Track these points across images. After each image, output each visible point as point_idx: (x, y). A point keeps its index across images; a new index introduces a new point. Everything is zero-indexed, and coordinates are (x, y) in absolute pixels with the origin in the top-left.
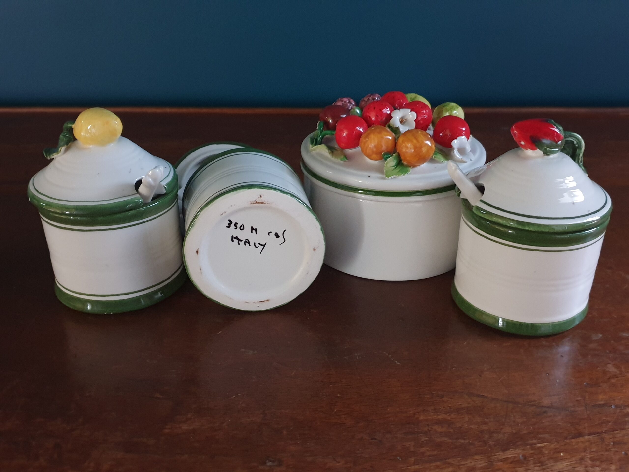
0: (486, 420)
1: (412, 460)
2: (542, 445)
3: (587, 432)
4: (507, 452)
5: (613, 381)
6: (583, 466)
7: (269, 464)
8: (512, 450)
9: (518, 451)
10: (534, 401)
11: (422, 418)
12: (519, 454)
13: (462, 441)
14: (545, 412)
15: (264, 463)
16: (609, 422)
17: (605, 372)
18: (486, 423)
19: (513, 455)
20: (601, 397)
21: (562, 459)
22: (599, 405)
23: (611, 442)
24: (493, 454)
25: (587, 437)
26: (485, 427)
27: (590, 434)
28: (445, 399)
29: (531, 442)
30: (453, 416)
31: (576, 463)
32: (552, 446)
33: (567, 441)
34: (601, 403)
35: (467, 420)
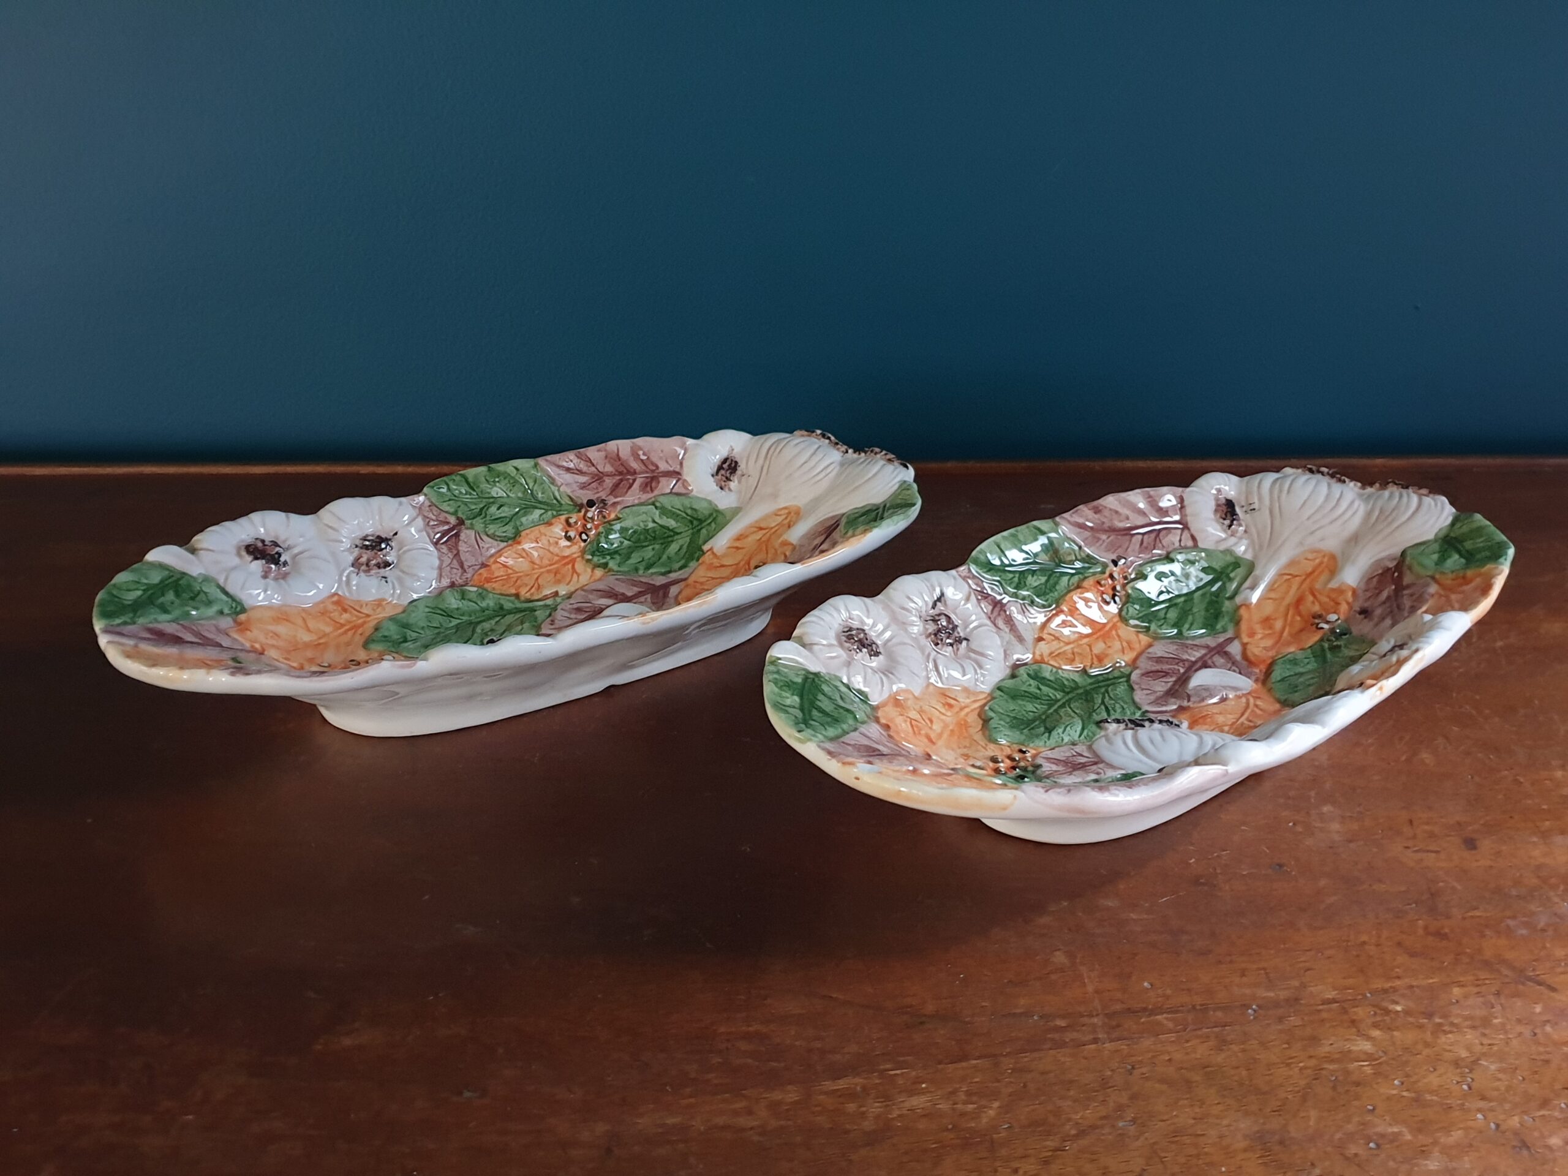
0: (823, 1034)
1: (688, 1090)
2: (898, 1072)
3: (977, 1054)
4: (839, 1081)
5: (1053, 977)
6: (951, 1102)
7: (467, 1094)
8: (848, 1079)
9: (858, 1080)
10: (911, 1006)
11: (722, 1029)
12: (856, 1085)
13: (774, 1064)
14: (922, 1023)
15: (460, 1093)
16: (1019, 1039)
17: (1046, 963)
18: (821, 1039)
19: (847, 1086)
20: (1022, 1002)
21: (923, 1092)
22: (1014, 1013)
23: (1009, 1069)
24: (817, 1084)
25: (974, 1062)
26: (818, 1045)
27: (979, 1058)
28: (769, 1001)
29: (882, 1067)
30: (772, 1026)
31: (940, 1099)
32: (914, 1073)
33: (940, 1067)
34: (1018, 1011)
35: (793, 1033)
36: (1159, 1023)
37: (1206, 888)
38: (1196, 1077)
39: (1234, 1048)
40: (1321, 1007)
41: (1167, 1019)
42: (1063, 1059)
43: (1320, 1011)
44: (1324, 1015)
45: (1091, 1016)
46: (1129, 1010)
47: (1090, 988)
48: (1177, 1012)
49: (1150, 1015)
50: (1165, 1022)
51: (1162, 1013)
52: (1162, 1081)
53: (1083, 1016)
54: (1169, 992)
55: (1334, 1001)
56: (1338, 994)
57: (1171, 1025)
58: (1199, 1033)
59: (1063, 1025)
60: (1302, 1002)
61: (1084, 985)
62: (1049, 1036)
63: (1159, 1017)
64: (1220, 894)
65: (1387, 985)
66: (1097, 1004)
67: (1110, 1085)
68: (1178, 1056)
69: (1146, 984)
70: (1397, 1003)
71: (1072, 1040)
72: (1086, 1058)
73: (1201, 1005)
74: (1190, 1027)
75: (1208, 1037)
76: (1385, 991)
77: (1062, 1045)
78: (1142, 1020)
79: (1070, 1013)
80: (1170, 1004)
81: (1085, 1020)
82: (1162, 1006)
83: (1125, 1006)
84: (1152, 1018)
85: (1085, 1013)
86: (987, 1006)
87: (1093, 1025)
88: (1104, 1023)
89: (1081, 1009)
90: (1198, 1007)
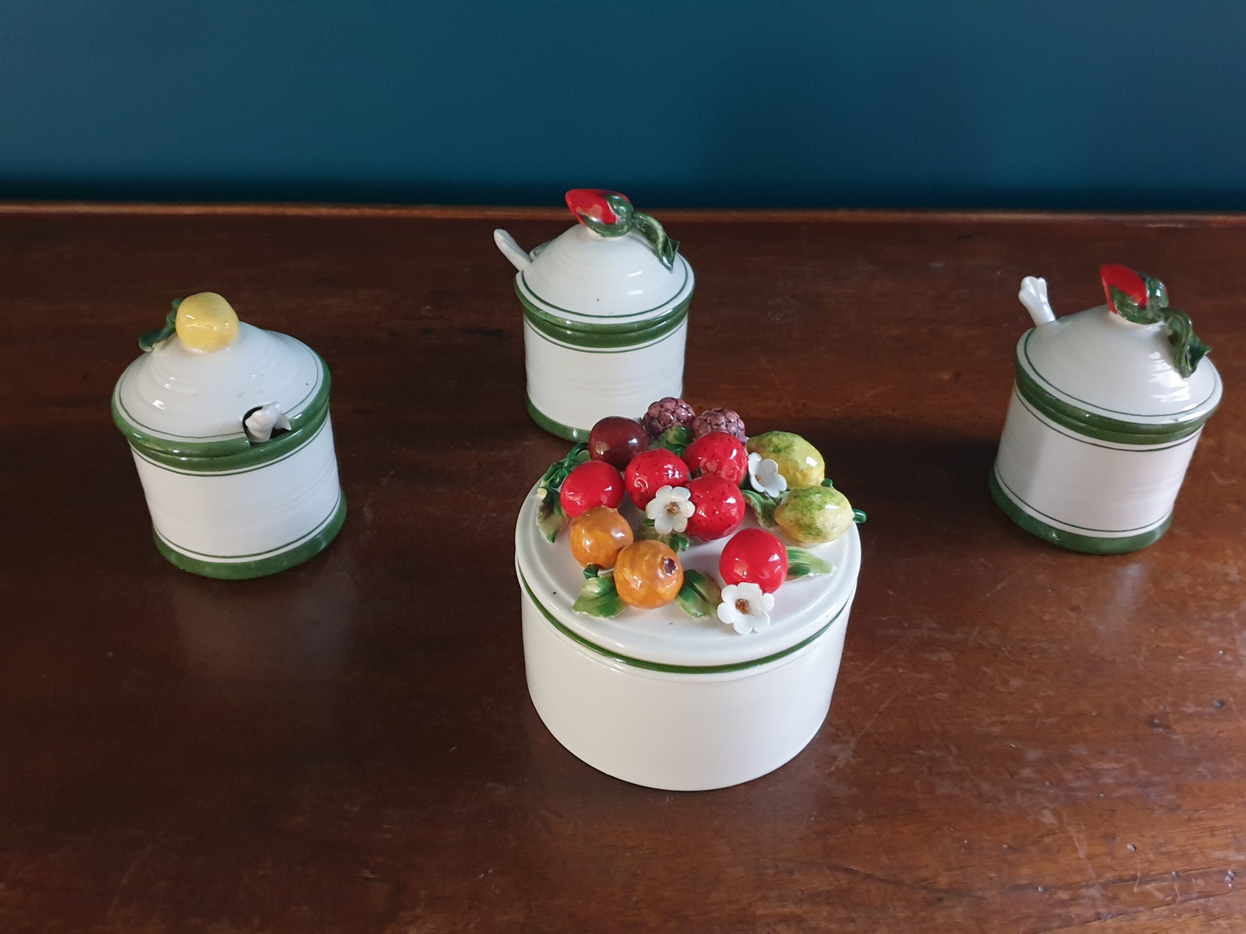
0: (853, 915)
5: (1047, 840)
10: (926, 879)
11: (760, 912)
14: (940, 899)
16: (1029, 916)
17: (1037, 824)
18: (853, 921)
20: (1025, 871)
22: (1020, 885)
26: (850, 928)
28: (796, 876)
30: (806, 907)
34: (1023, 882)
35: (825, 913)
36: (1149, 895)
37: (1161, 730)
39: (1223, 923)
41: (1158, 889)
45: (1088, 886)
46: (1121, 879)
47: (1082, 854)
48: (1164, 880)
49: (1140, 883)
50: (1156, 893)
51: (1149, 882)
53: (1081, 887)
54: (1151, 856)
57: (1160, 896)
58: (1187, 905)
59: (1067, 898)
61: (1075, 850)
62: (1056, 912)
63: (1148, 887)
64: (1175, 737)
66: (1091, 872)
69: (1129, 847)
71: (1078, 916)
73: (1185, 871)
74: (1179, 898)
75: (1197, 910)
78: (1135, 890)
79: (1071, 884)
80: (1154, 871)
81: (1084, 891)
82: (1149, 872)
83: (1116, 874)
84: (1143, 887)
85: (1082, 884)
86: (994, 877)
87: (1092, 897)
88: (1102, 895)
89: (1078, 878)
90: (1180, 874)
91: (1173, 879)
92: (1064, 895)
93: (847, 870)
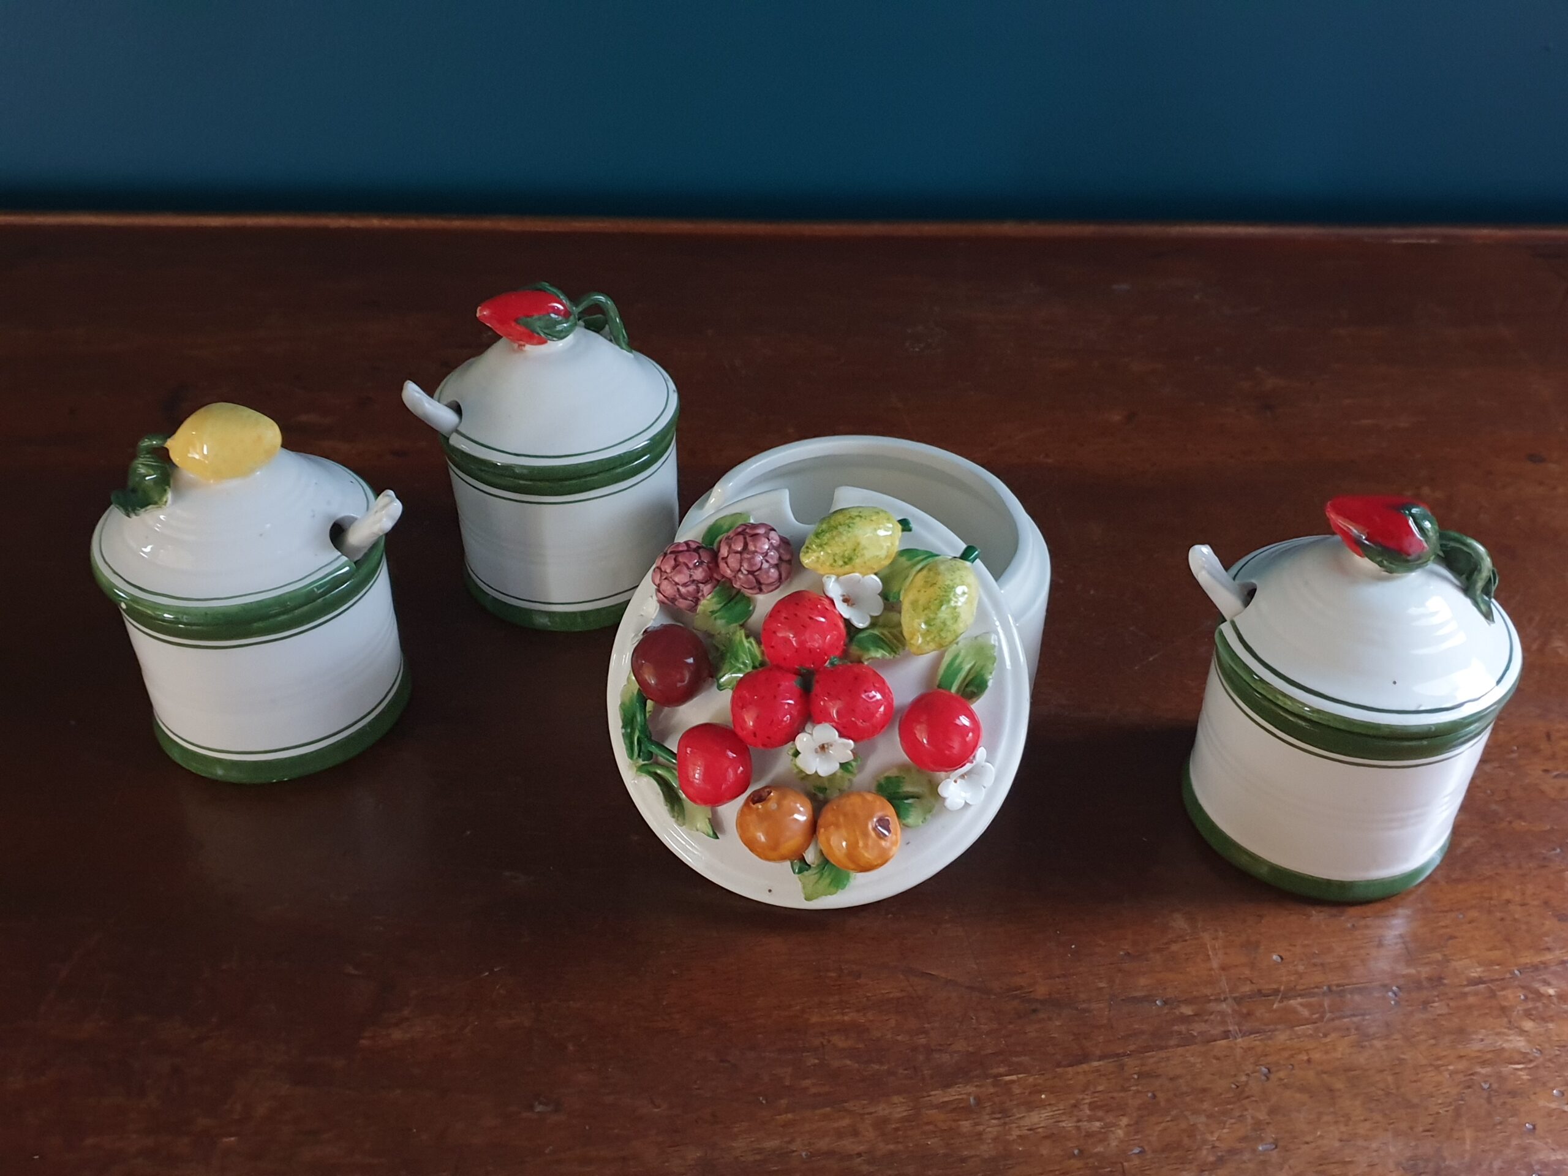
0: (926, 1025)
1: (784, 1102)
2: (1014, 1077)
3: (1098, 1052)
4: (949, 1090)
5: (1174, 947)
6: (1075, 1119)
7: (539, 1108)
8: (959, 1087)
9: (970, 1089)
10: (1021, 988)
11: (814, 1019)
12: (969, 1094)
13: (876, 1067)
14: (1035, 1011)
15: (531, 1107)
16: (1142, 1032)
17: (1166, 929)
18: (925, 1032)
19: (960, 1097)
20: (1143, 981)
21: (1043, 1105)
22: (1135, 998)
23: (1135, 1074)
24: (925, 1094)
25: (1096, 1064)
26: (922, 1040)
27: (1101, 1058)
28: (862, 981)
29: (995, 1071)
30: (870, 1015)
31: (1063, 1114)
32: (1031, 1079)
33: (1059, 1070)
34: (1138, 994)
35: (893, 1023)
36: (1294, 1011)
38: (1339, 1085)
39: (1378, 1044)
40: (1467, 989)
41: (1301, 1004)
42: (1192, 1059)
43: (1465, 995)
44: (1471, 1000)
45: (1218, 1000)
46: (1260, 993)
47: (1215, 963)
48: (1313, 995)
49: (1283, 999)
50: (1300, 1009)
51: (1295, 997)
52: (1303, 1089)
53: (1210, 1001)
54: (1301, 968)
55: (1480, 981)
56: (1484, 971)
57: (1305, 1013)
58: (1337, 1023)
59: (1190, 1013)
60: (1445, 981)
61: (1207, 959)
62: (1176, 1028)
63: (1292, 1002)
65: (1537, 960)
66: (1224, 984)
67: (1246, 1094)
68: (1316, 1056)
69: (1275, 957)
70: (1549, 984)
71: (1200, 1033)
72: (1218, 1059)
73: (1338, 985)
74: (1328, 1015)
75: (1348, 1029)
76: (1536, 968)
77: (1187, 1040)
78: (1275, 1006)
79: (1196, 998)
80: (1303, 985)
81: (1213, 1006)
82: (1295, 986)
83: (1255, 987)
84: (1285, 1003)
85: (1212, 998)
86: (1104, 987)
87: (1222, 1014)
88: (1234, 1010)
89: (1208, 991)
90: (1334, 988)
91: (1324, 994)
92: (1187, 1010)
93: (924, 974)
